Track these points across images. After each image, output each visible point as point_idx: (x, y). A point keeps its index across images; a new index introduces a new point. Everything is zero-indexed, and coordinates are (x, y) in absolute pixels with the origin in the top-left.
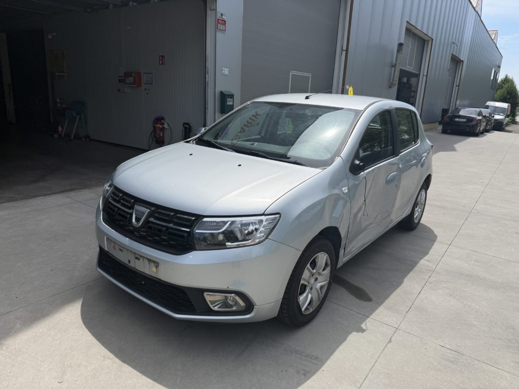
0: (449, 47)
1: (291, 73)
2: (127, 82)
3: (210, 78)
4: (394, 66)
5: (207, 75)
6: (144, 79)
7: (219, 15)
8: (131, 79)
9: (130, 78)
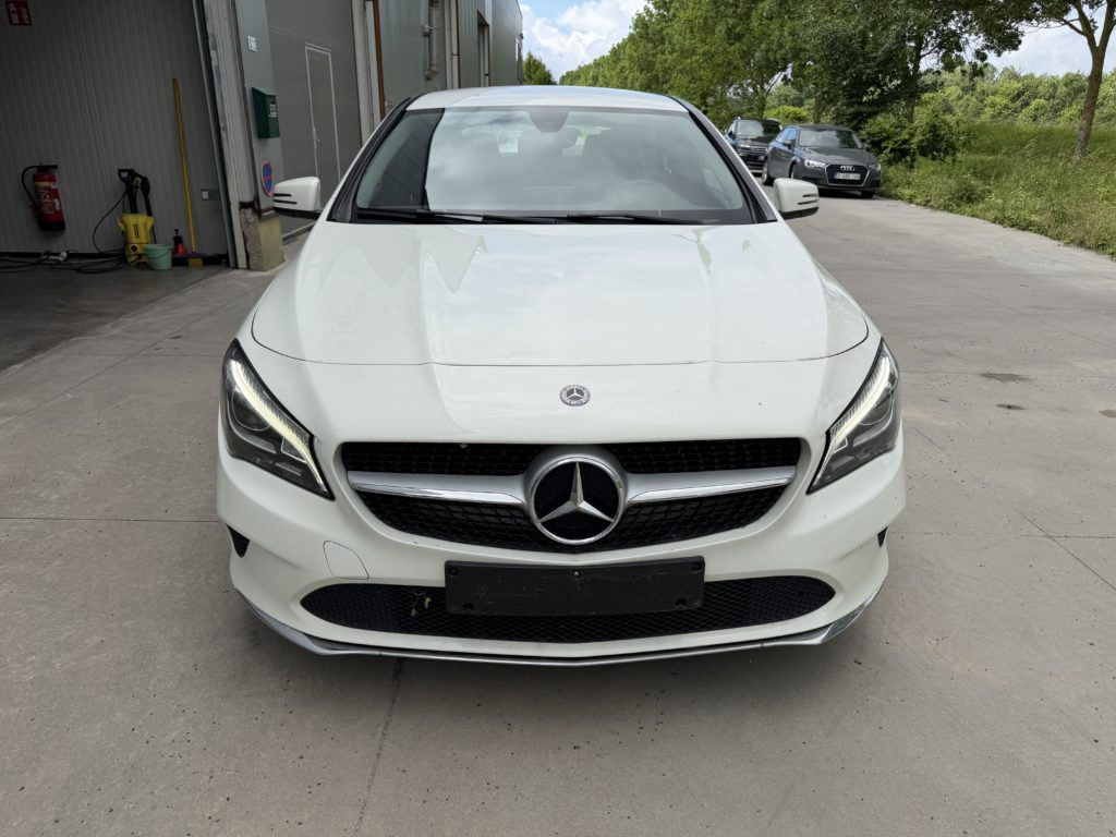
1: (306, 48)
3: (221, 59)
4: (428, 35)
5: (212, 53)
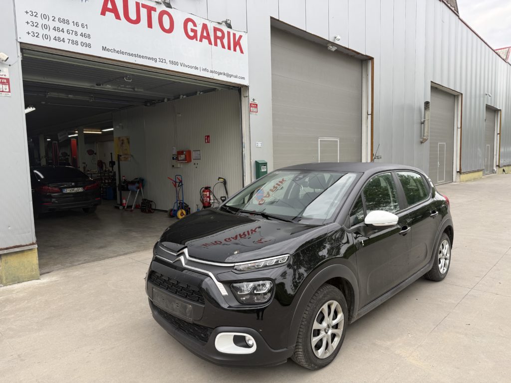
0: (482, 99)
1: (319, 140)
2: (179, 159)
3: (246, 152)
4: (423, 123)
5: (244, 149)
6: (194, 155)
7: (251, 100)
8: (183, 157)
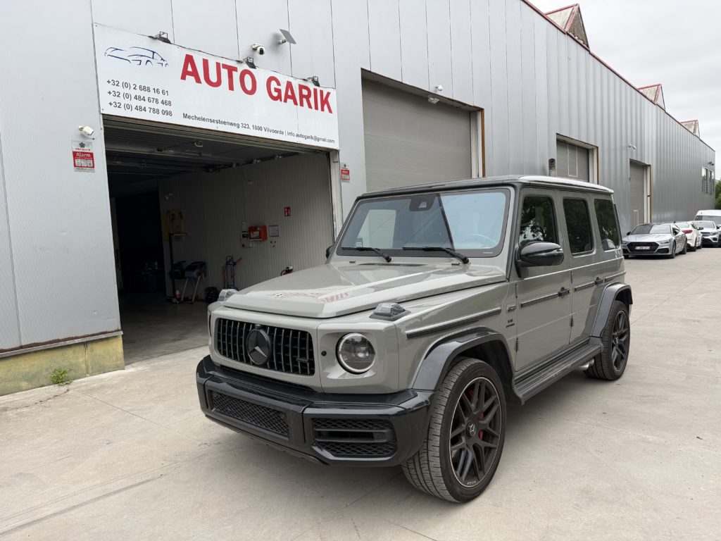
0: (624, 152)
2: (252, 236)
3: (337, 225)
5: (334, 222)
6: (270, 231)
7: (342, 166)
9: (255, 233)
